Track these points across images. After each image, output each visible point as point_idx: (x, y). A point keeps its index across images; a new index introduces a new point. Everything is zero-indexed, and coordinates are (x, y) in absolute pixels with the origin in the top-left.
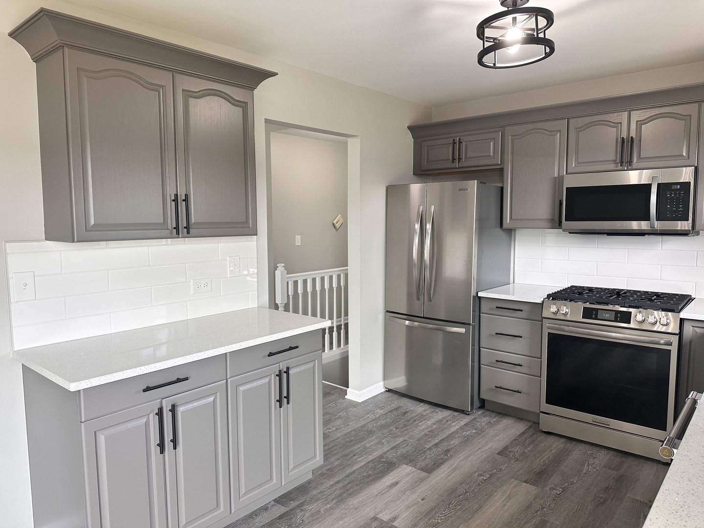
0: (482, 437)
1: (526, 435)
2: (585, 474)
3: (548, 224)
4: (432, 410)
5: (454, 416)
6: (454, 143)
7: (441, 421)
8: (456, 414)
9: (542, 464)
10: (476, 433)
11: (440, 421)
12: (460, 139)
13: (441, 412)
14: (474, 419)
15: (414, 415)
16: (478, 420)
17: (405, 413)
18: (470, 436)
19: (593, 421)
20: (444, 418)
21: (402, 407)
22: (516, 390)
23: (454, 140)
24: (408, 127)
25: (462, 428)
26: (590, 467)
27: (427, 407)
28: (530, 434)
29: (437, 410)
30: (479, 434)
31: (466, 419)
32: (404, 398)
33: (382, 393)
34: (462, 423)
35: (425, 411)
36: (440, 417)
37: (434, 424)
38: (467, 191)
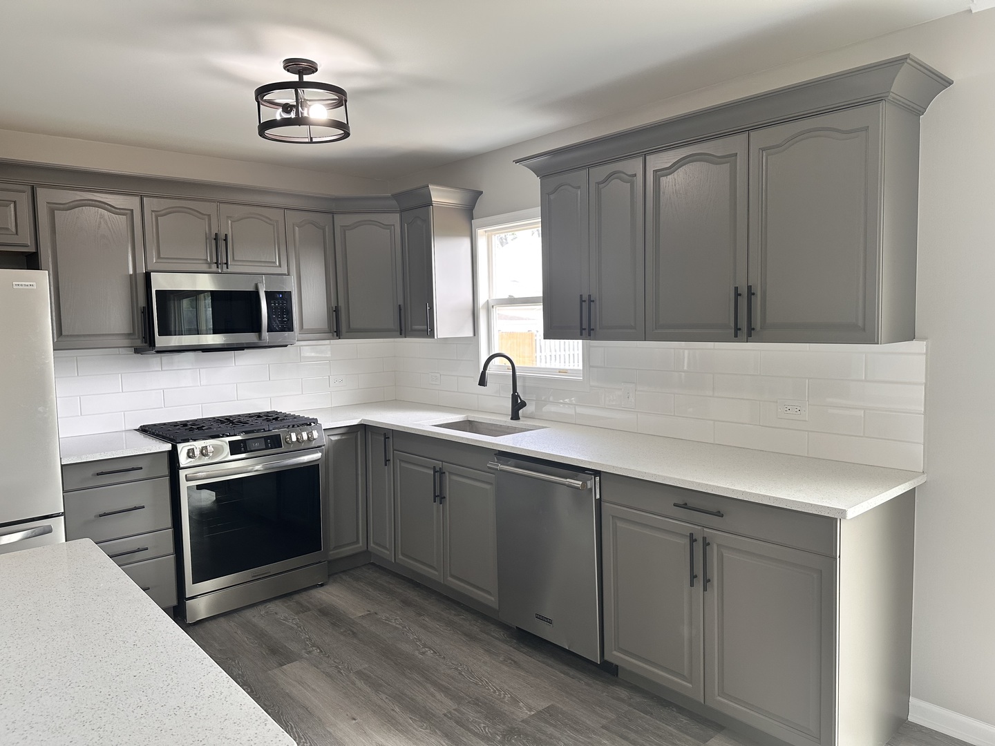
2: (299, 627)
38: (31, 287)
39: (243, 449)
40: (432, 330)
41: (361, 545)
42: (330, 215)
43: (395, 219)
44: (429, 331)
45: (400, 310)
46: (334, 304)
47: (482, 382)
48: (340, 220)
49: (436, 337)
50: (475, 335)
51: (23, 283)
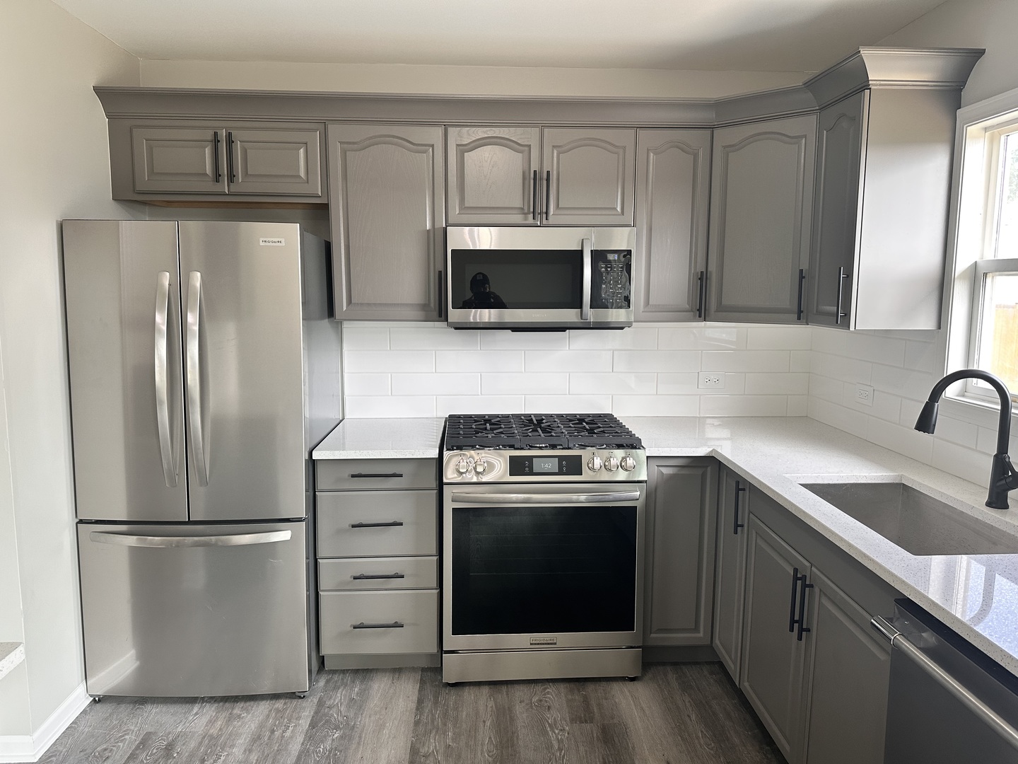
0: (359, 743)
1: (428, 705)
2: (560, 750)
3: (420, 314)
4: (225, 714)
5: (278, 711)
6: (216, 141)
7: (259, 738)
8: (279, 704)
9: (490, 759)
10: (341, 737)
11: (256, 738)
12: (229, 135)
13: (248, 712)
14: (321, 703)
15: (193, 744)
16: (328, 703)
17: (169, 748)
18: (336, 749)
19: (531, 644)
20: (261, 726)
21: (155, 733)
22: (392, 622)
23: (216, 134)
24: (95, 89)
25: (309, 737)
26: (557, 732)
27: (210, 711)
28: (431, 697)
29: (236, 711)
30: (351, 738)
31: (306, 711)
32: (149, 707)
33: (84, 712)
34: (305, 723)
35: (211, 722)
36: (253, 726)
37: (250, 751)
38: (279, 244)
39: (527, 469)
40: (847, 315)
41: (700, 636)
42: (708, 132)
43: (807, 125)
44: (842, 317)
45: (802, 277)
46: (701, 268)
47: (925, 423)
48: (723, 137)
49: (852, 328)
50: (939, 327)
51: (271, 239)
